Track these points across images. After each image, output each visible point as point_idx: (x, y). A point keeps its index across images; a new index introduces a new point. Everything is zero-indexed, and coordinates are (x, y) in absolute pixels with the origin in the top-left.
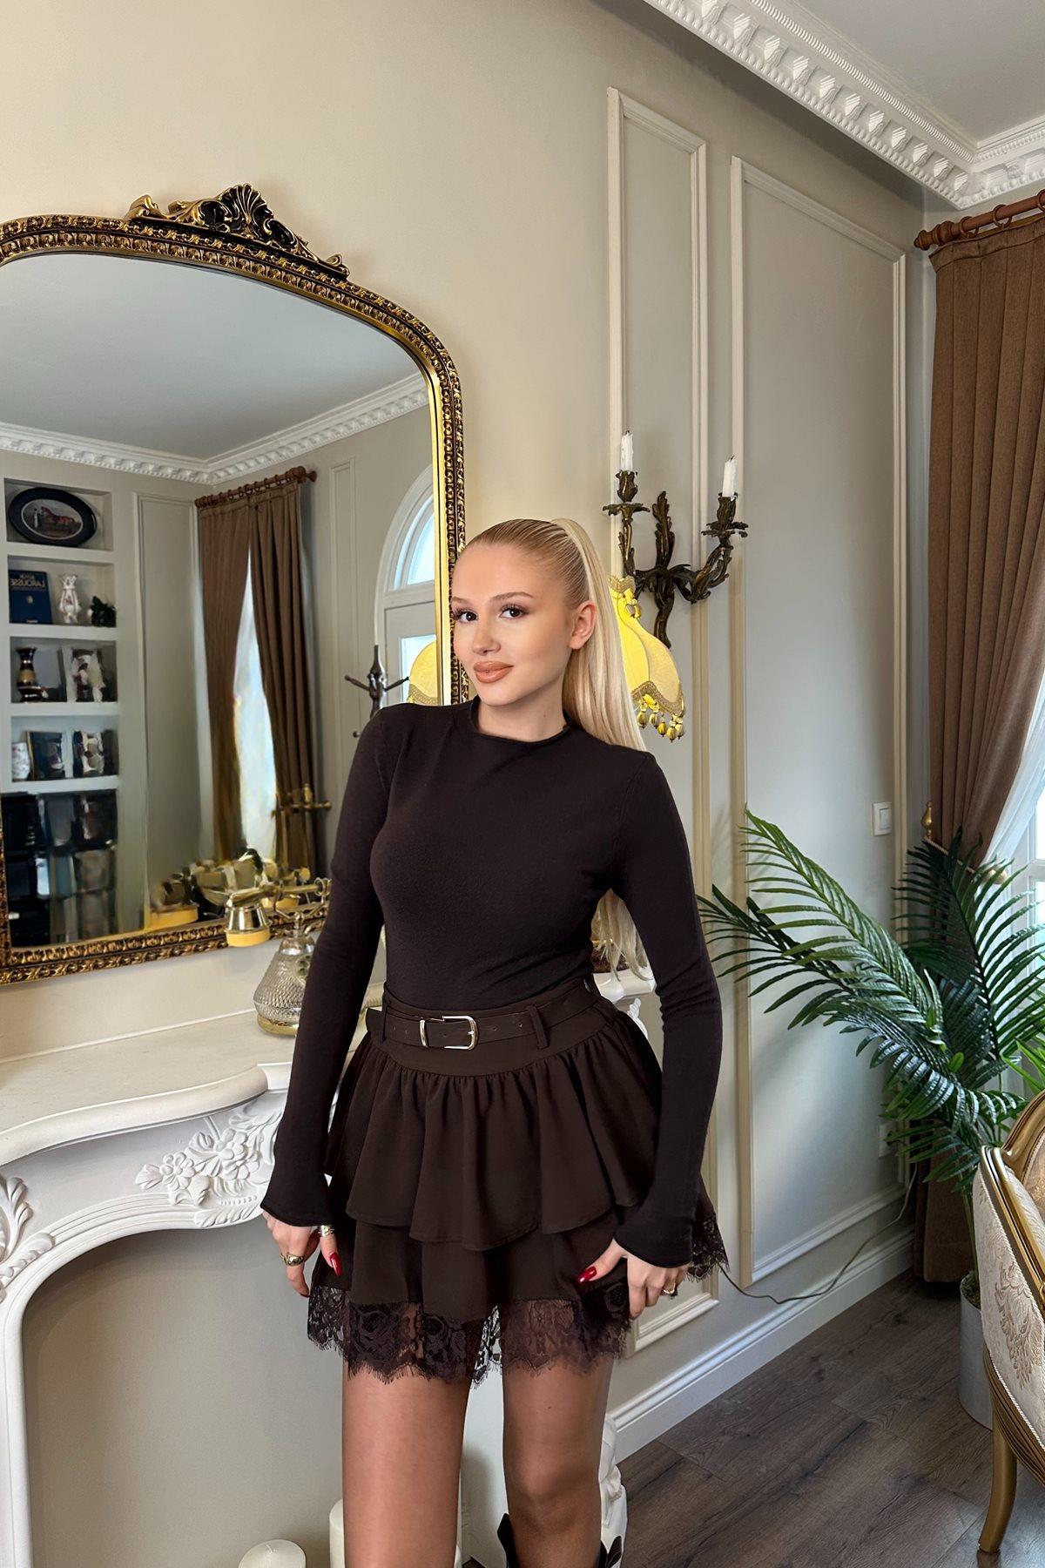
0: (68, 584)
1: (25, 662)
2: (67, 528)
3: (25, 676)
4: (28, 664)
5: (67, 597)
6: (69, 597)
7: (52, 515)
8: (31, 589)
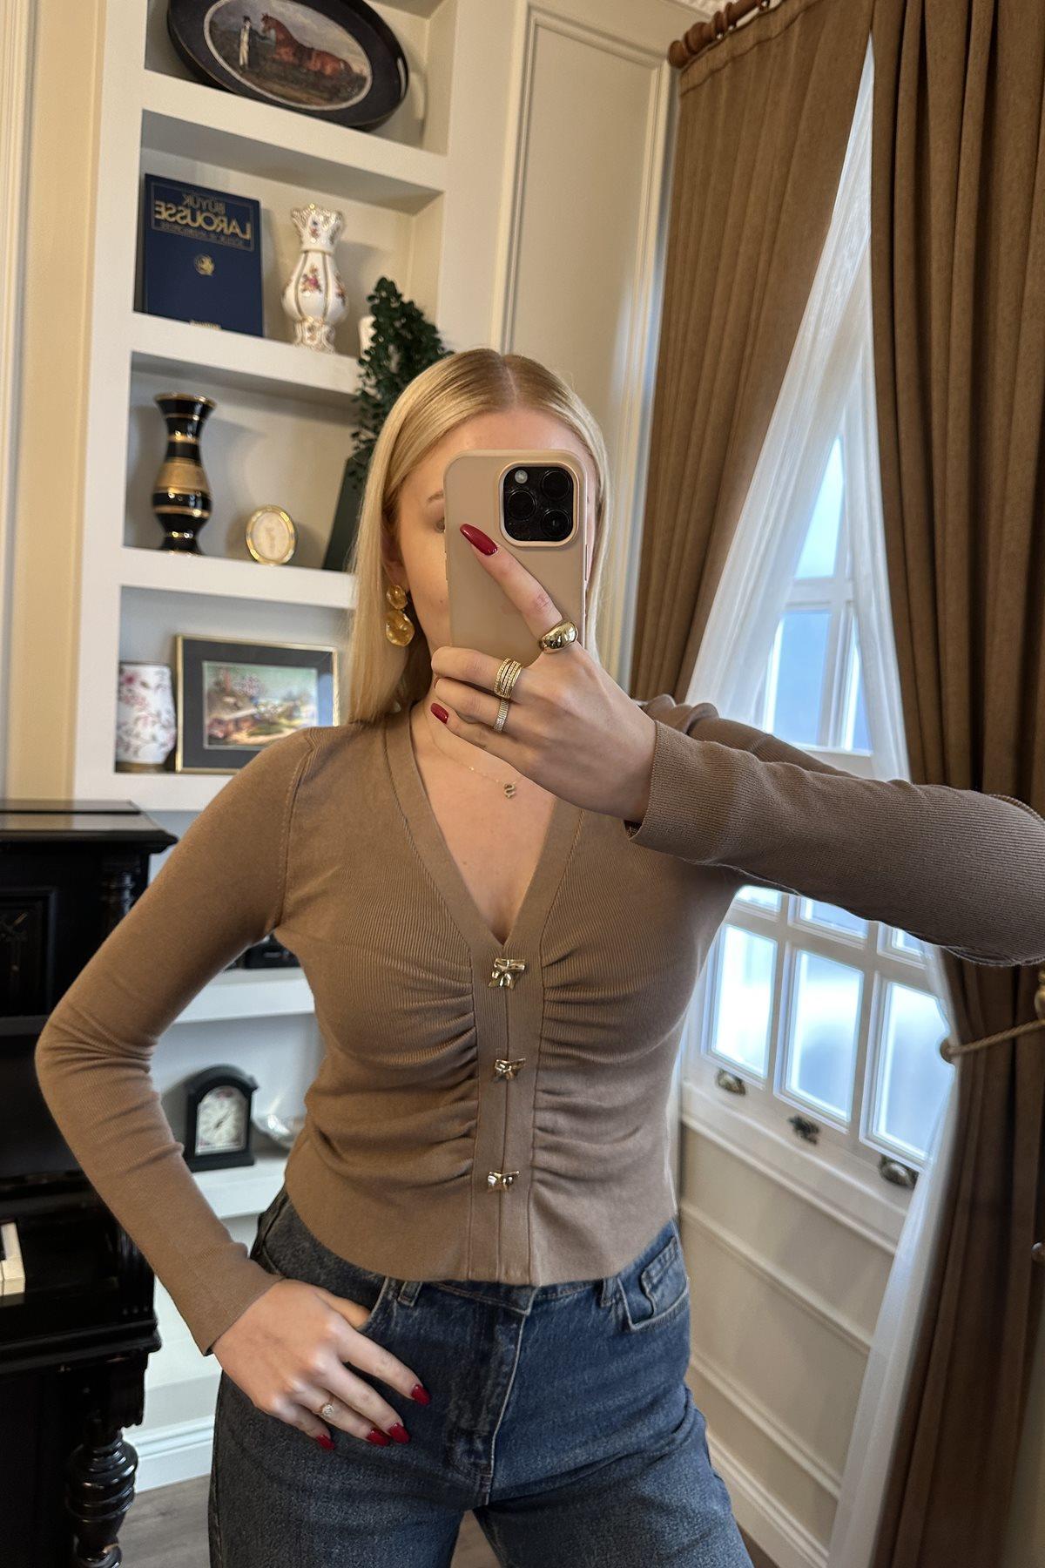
0: (314, 233)
1: (179, 437)
2: (329, 84)
3: (174, 479)
4: (185, 445)
5: (307, 270)
6: (314, 270)
7: (288, 40)
8: (213, 237)
